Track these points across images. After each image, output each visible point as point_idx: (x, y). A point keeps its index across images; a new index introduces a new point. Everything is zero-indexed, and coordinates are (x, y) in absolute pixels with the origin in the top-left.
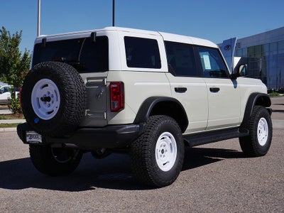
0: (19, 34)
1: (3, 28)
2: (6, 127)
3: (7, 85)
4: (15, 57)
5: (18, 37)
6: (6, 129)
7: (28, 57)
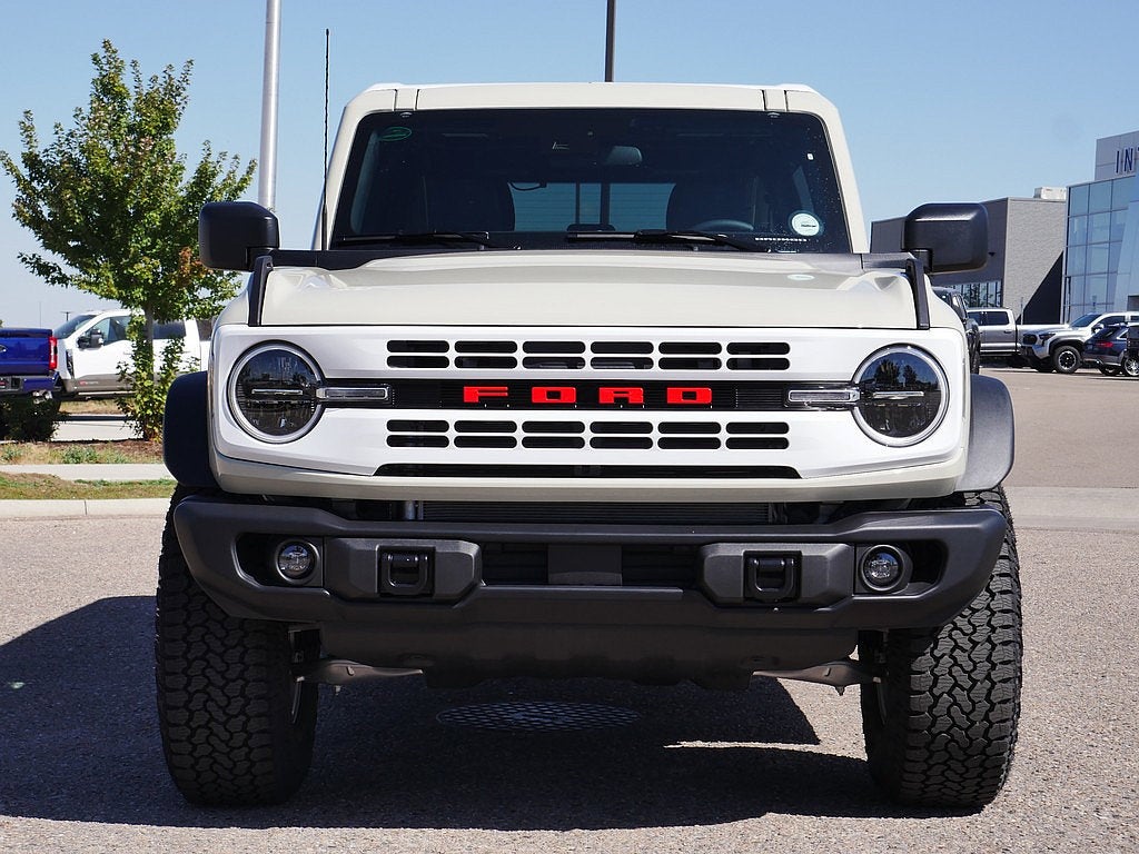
0: (177, 75)
1: (107, 45)
2: (97, 496)
3: (117, 310)
4: (157, 180)
5: (173, 91)
6: (97, 506)
7: (218, 181)
